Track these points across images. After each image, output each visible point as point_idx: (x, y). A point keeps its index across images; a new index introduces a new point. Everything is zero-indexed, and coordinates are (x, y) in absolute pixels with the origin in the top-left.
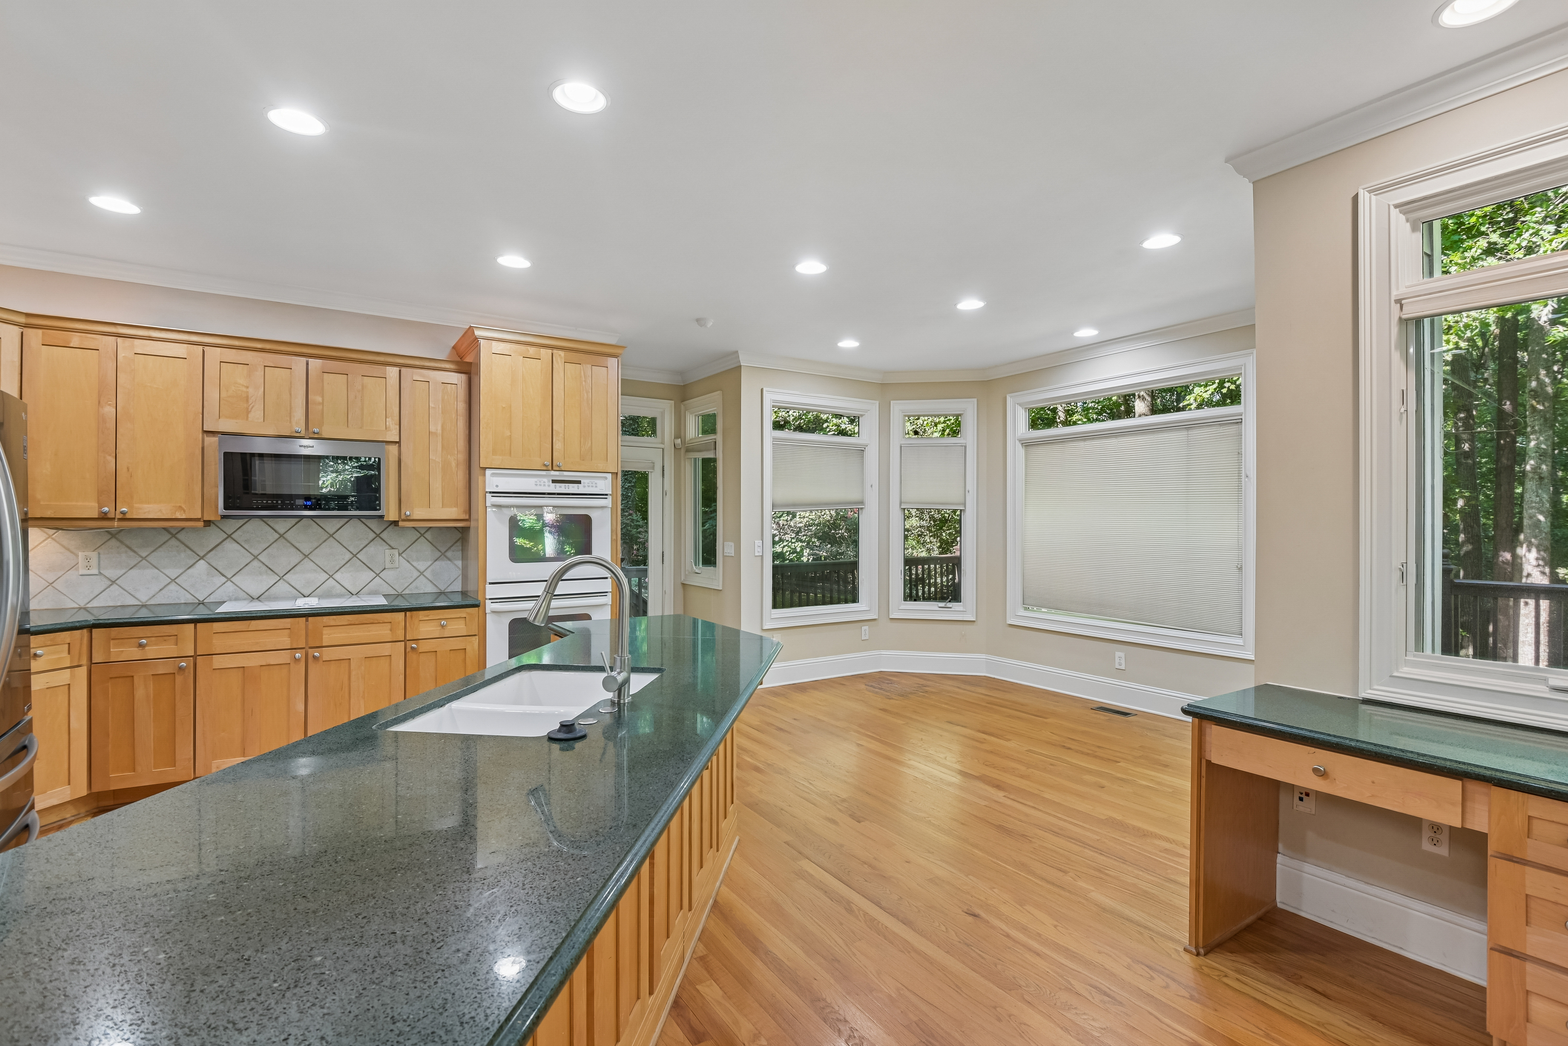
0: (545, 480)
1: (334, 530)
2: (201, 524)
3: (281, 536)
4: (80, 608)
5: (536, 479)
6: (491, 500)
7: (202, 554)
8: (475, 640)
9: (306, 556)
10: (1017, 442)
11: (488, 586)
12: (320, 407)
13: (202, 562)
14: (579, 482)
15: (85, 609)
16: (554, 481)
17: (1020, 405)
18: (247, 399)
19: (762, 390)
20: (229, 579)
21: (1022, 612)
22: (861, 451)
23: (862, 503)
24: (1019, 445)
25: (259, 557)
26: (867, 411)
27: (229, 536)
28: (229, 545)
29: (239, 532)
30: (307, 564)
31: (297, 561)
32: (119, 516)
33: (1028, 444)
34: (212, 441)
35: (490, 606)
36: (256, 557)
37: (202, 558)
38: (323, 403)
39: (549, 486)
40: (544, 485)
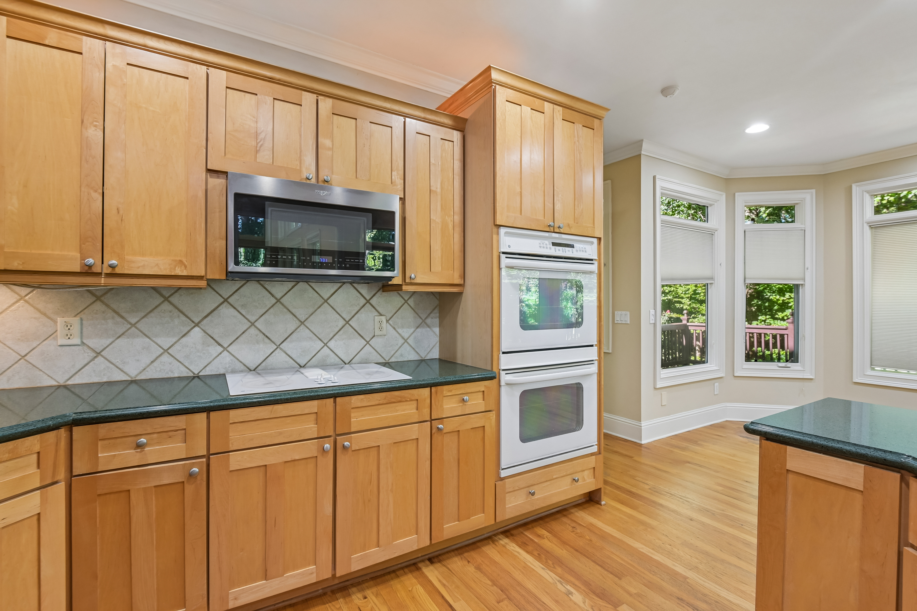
0: (547, 242)
1: (329, 295)
2: (203, 283)
3: (278, 301)
4: (59, 387)
5: (539, 241)
6: (505, 261)
7: (196, 320)
8: (493, 415)
9: (302, 323)
10: (865, 225)
11: (502, 355)
12: (330, 153)
13: (197, 329)
14: (572, 246)
15: (65, 387)
16: (554, 244)
17: (868, 192)
18: (257, 135)
19: (654, 178)
20: (225, 349)
21: (870, 372)
22: (711, 234)
23: (712, 278)
24: (867, 228)
25: (256, 324)
26: (717, 201)
27: (226, 300)
28: (226, 311)
29: (235, 296)
30: (303, 332)
31: (294, 329)
32: (107, 270)
33: (874, 227)
34: (217, 182)
35: (505, 378)
36: (253, 324)
37: (197, 325)
38: (332, 149)
39: (550, 248)
40: (547, 248)
